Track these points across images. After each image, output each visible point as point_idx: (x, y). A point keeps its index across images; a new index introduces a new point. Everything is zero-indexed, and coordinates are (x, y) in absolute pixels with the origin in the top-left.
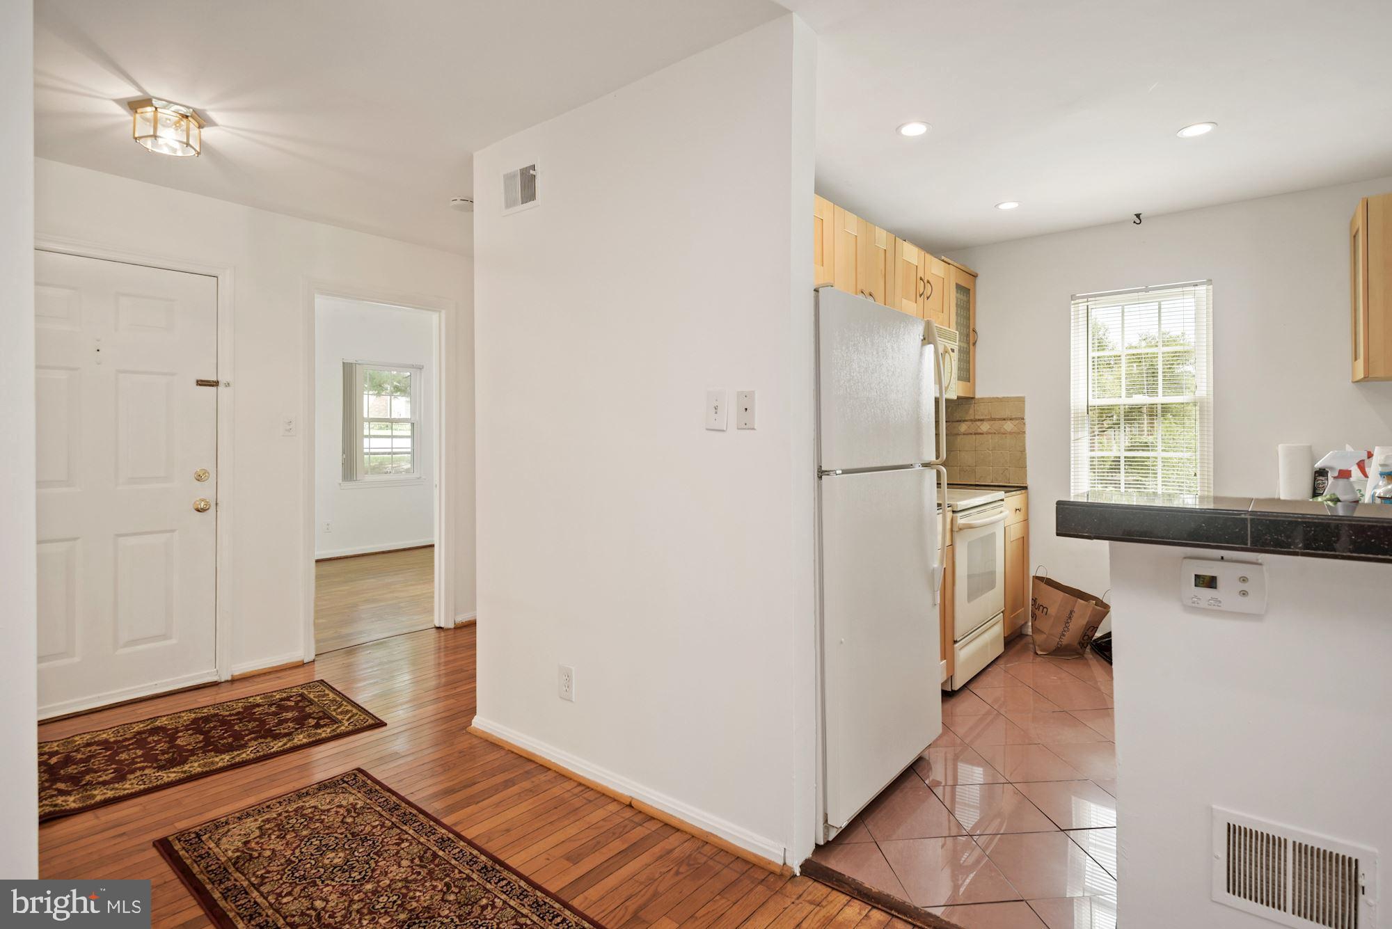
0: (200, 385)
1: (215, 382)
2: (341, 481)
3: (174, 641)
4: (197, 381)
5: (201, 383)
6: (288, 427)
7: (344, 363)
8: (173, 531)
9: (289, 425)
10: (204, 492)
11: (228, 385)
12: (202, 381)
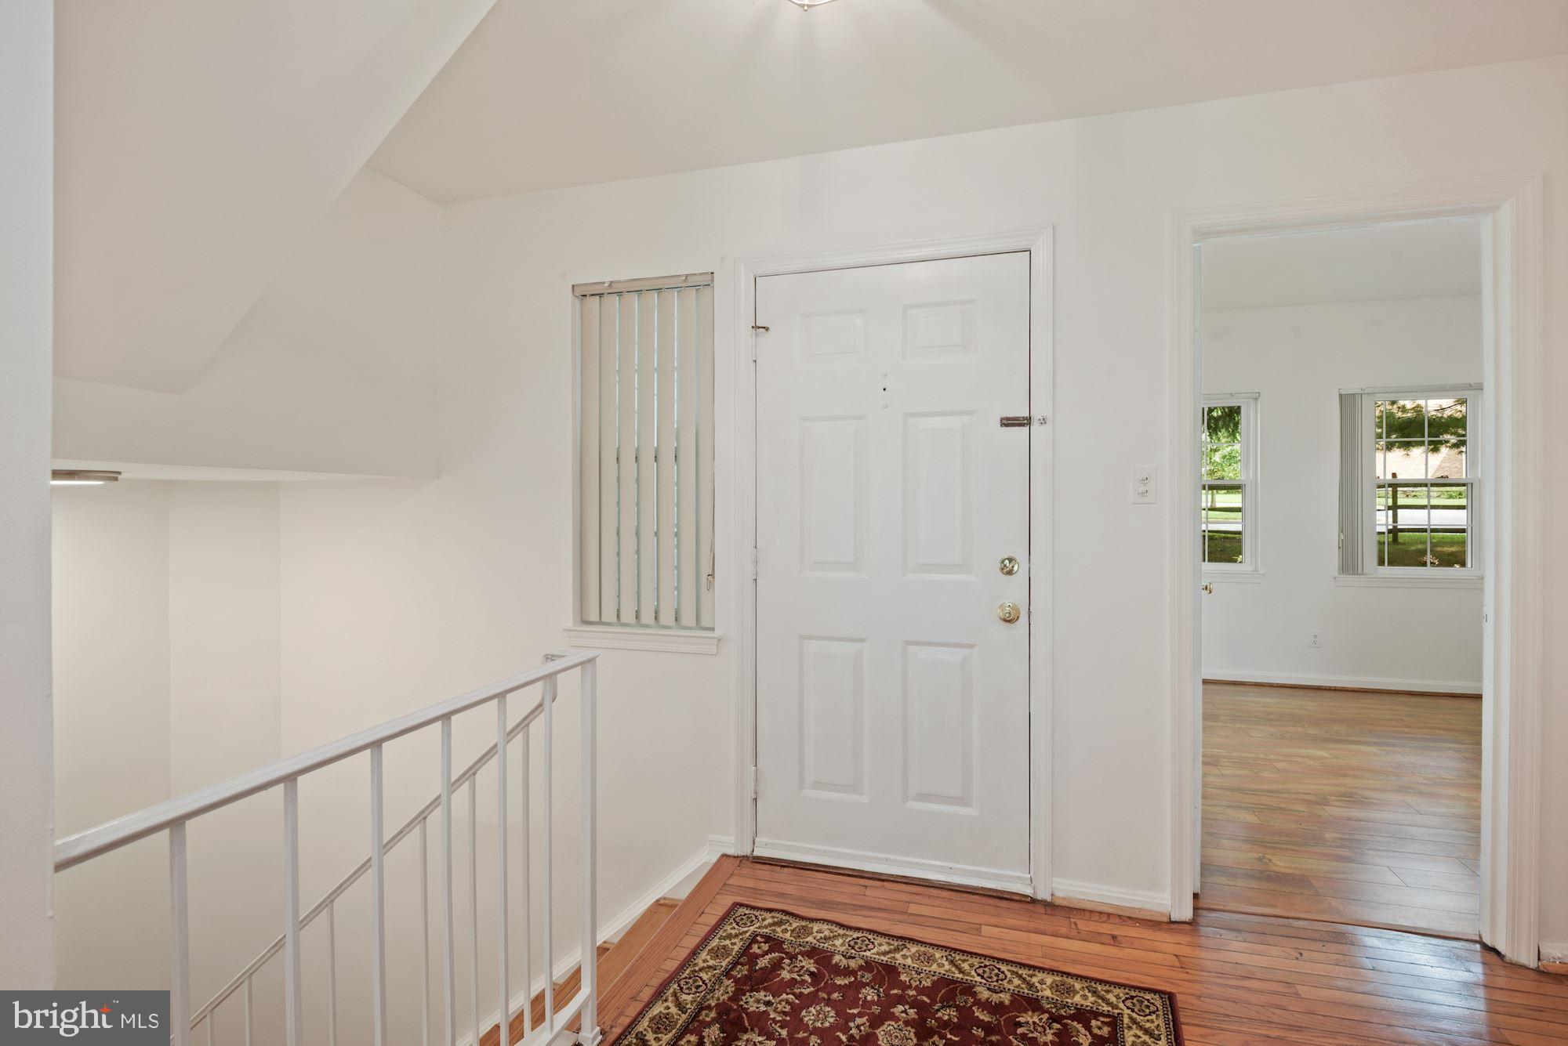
0: (1007, 425)
1: (1026, 419)
2: (1336, 574)
3: (971, 811)
4: (1002, 419)
5: (1008, 422)
6: (1144, 489)
7: (1341, 395)
8: (971, 646)
9: (1145, 484)
10: (1012, 592)
11: (1043, 421)
12: (1008, 419)
